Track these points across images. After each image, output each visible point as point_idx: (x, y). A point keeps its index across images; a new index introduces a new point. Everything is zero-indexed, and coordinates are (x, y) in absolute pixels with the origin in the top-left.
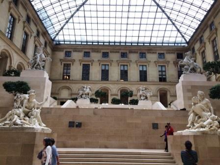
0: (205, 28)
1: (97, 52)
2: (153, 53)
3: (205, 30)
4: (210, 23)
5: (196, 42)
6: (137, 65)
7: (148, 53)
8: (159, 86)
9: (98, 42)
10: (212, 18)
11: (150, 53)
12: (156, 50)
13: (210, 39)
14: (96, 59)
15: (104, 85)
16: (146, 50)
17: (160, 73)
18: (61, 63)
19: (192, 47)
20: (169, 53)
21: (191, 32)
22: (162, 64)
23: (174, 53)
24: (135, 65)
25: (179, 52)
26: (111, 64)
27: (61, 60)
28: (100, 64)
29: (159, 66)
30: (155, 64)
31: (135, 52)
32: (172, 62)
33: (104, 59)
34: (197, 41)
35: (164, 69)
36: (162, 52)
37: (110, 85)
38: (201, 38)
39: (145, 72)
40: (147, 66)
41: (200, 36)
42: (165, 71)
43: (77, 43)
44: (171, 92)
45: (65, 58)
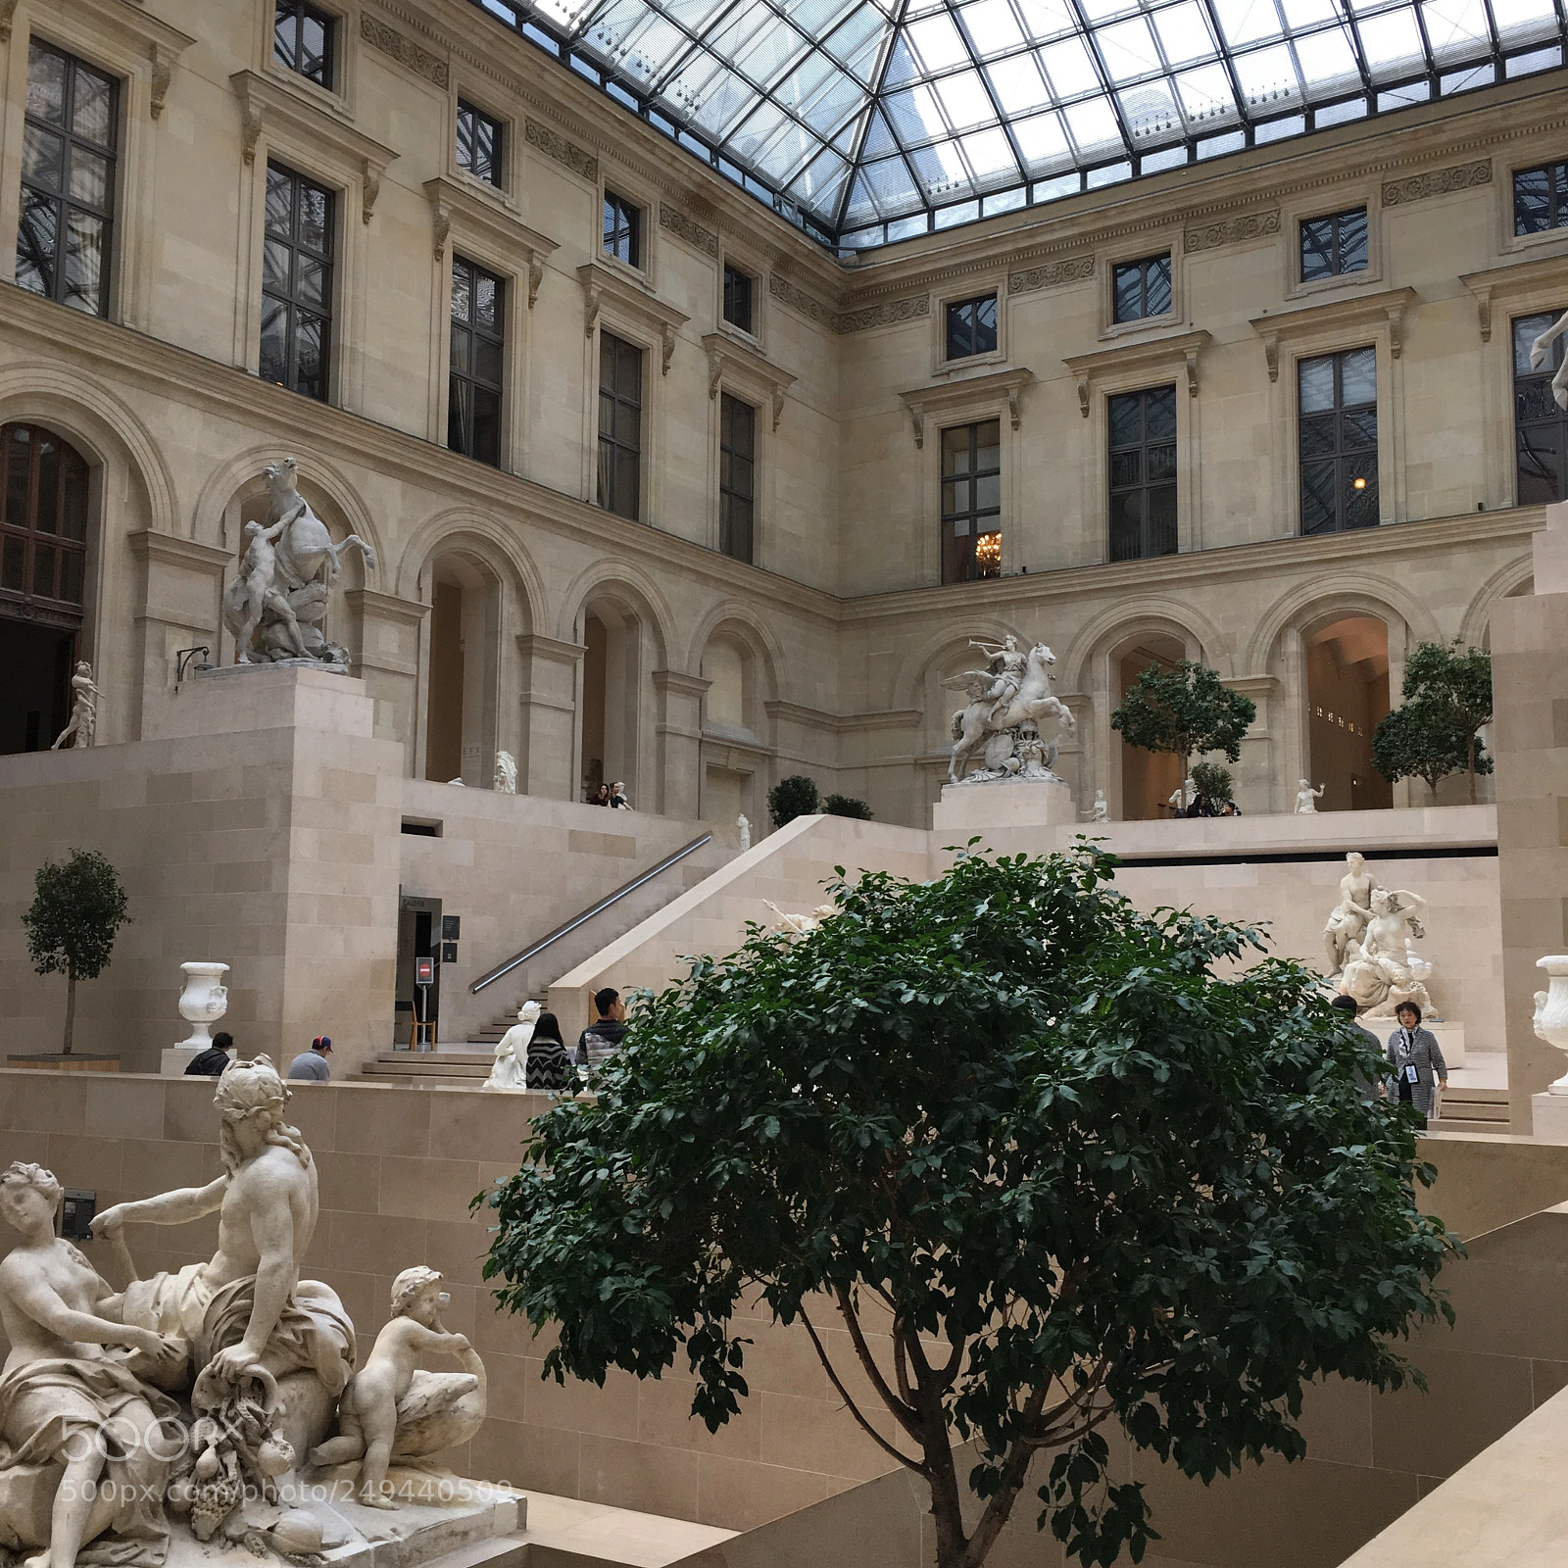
1: (1241, 230)
9: (1248, 123)
14: (1232, 319)
15: (1338, 581)
18: (918, 428)
26: (1398, 334)
27: (909, 396)
33: (1327, 292)
43: (1042, 192)
45: (947, 374)
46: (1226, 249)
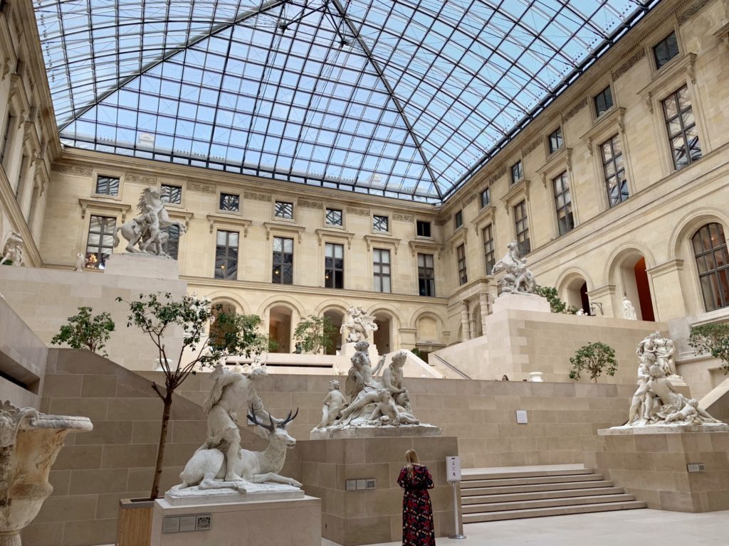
0: (496, 173)
1: (205, 190)
2: (362, 213)
3: (496, 178)
4: (510, 163)
5: (469, 202)
6: (320, 240)
7: (349, 211)
8: (373, 303)
9: (208, 161)
10: (520, 153)
11: (353, 211)
12: (369, 206)
13: (508, 201)
14: (200, 213)
15: (225, 293)
16: (343, 202)
17: (377, 269)
18: (84, 212)
19: (456, 210)
20: (400, 218)
21: (455, 174)
22: (382, 246)
23: (412, 221)
24: (316, 242)
25: (423, 219)
26: (246, 231)
27: (81, 202)
28: (212, 227)
29: (374, 249)
30: (365, 244)
31: (314, 205)
32: (405, 242)
33: (225, 214)
34: (472, 198)
35: (385, 259)
36: (383, 213)
37: (242, 293)
38: (482, 194)
39: (340, 263)
40: (346, 247)
41: (481, 188)
42: (389, 265)
43: (138, 154)
44: (402, 321)
45: (97, 198)
46: (200, 193)
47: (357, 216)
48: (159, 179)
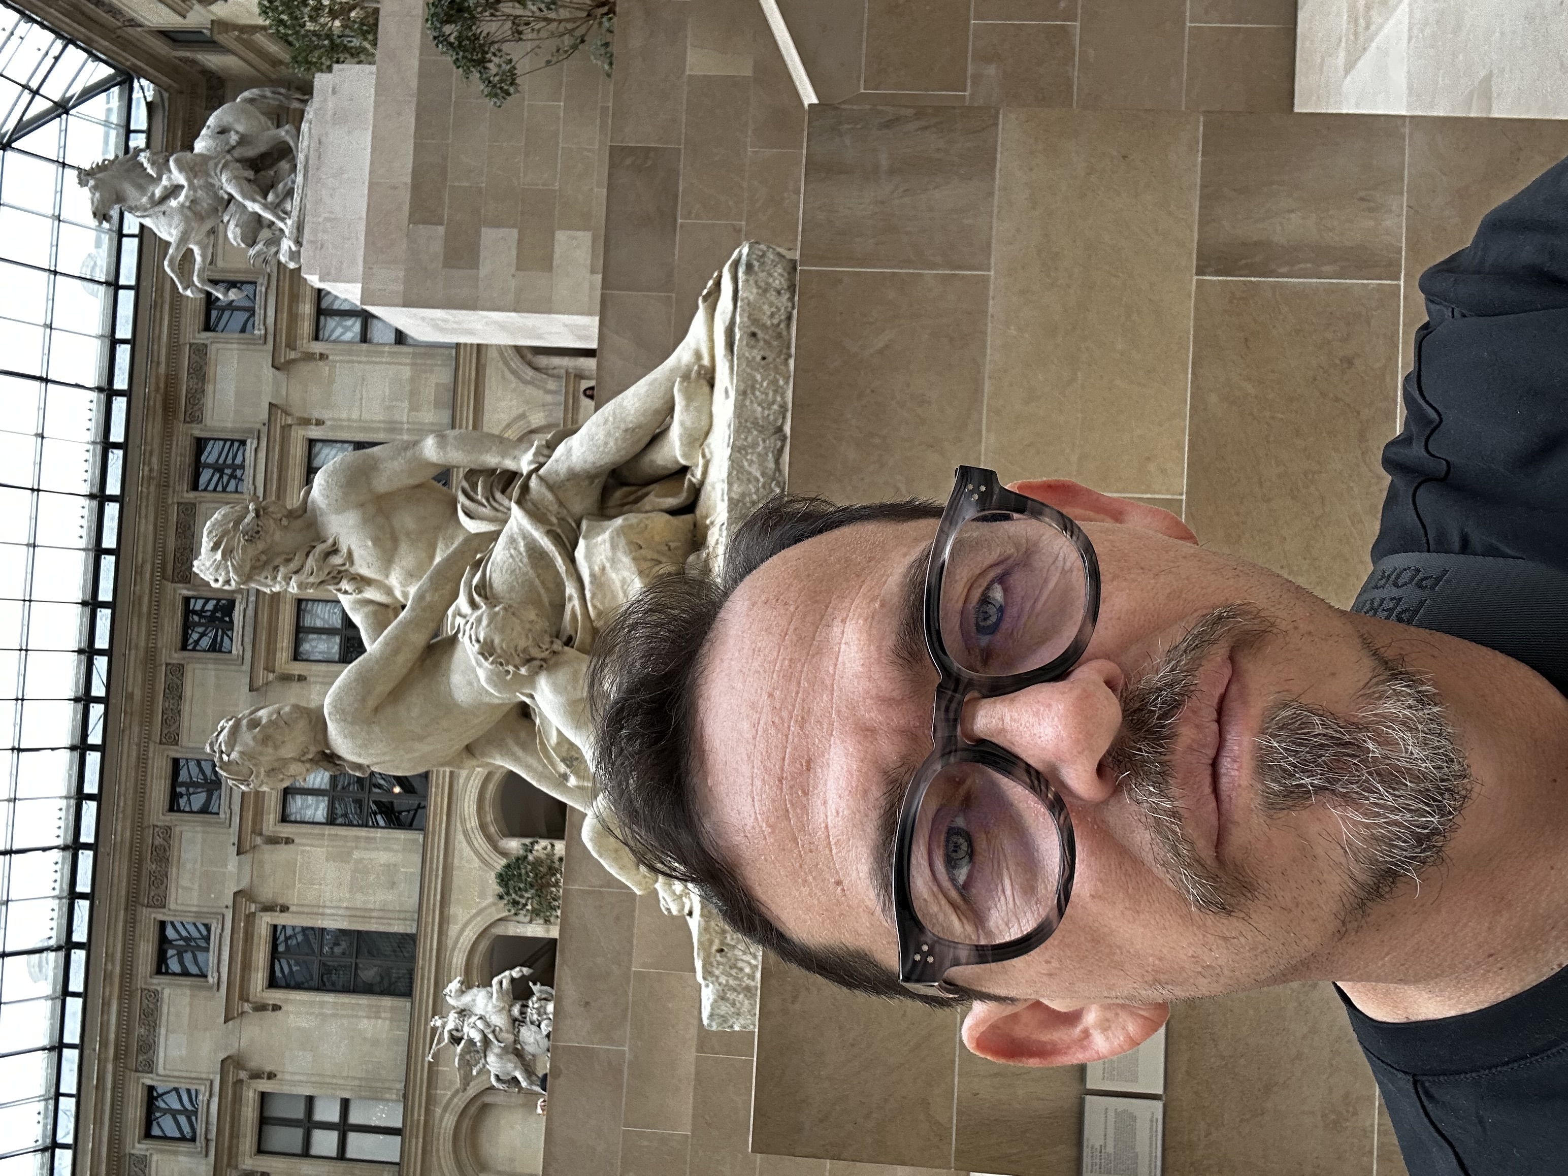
2: (199, 373)
7: (196, 415)
11: (196, 397)
12: (174, 347)
14: (233, 871)
15: (468, 805)
16: (167, 435)
21: (22, 42)
28: (273, 841)
29: (317, 335)
30: (304, 369)
40: (315, 433)
45: (207, 1141)
47: (209, 388)
48: (140, 984)
